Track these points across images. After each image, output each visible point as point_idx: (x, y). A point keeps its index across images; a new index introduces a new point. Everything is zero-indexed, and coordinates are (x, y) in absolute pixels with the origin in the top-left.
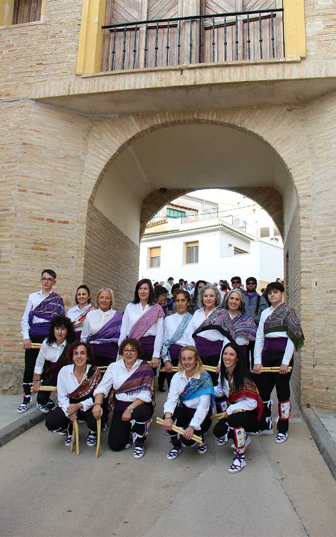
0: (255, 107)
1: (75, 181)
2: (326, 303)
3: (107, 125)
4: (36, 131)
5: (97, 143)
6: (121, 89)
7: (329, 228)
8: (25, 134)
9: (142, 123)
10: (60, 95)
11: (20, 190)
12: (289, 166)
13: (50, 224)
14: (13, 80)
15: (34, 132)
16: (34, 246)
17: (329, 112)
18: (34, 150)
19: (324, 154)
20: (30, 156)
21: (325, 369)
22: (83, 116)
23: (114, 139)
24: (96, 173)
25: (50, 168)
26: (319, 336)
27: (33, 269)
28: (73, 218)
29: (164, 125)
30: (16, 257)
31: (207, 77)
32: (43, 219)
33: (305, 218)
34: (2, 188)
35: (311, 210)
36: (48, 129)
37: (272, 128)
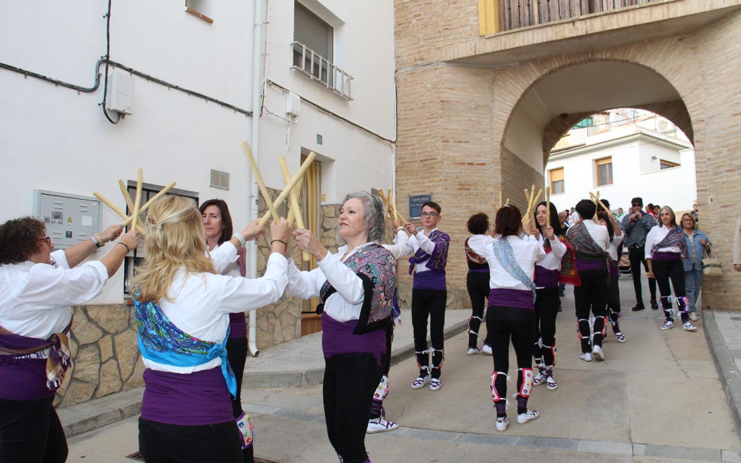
0: (646, 41)
1: (487, 127)
2: (721, 217)
3: (509, 73)
4: (450, 89)
5: (502, 91)
6: (522, 45)
7: (721, 149)
8: (441, 93)
9: (541, 68)
10: (468, 55)
11: (443, 142)
12: (681, 95)
13: (470, 167)
14: (424, 46)
15: (448, 90)
16: (459, 187)
17: (719, 39)
18: (451, 106)
19: (716, 79)
20: (448, 111)
22: (487, 68)
23: (517, 86)
24: (504, 118)
25: (466, 118)
28: (488, 159)
29: (560, 68)
31: (597, 26)
32: (464, 164)
33: (698, 142)
34: (428, 141)
35: (704, 134)
36: (459, 85)
37: (663, 60)
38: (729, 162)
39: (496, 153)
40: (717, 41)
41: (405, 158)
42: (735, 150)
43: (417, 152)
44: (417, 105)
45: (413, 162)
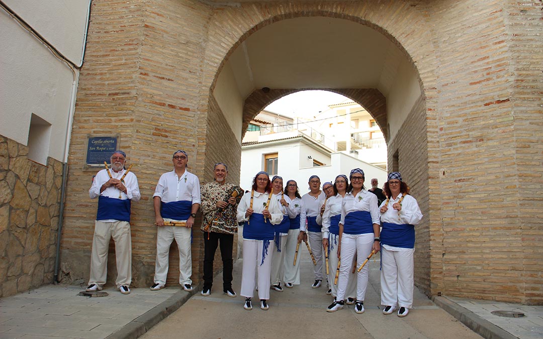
1: (196, 68)
2: (454, 192)
3: (228, 13)
4: (158, 15)
5: (217, 31)
7: (456, 119)
8: (147, 16)
9: (264, 13)
11: (141, 74)
12: (414, 59)
13: (171, 110)
15: (156, 15)
16: (155, 132)
17: (454, 7)
18: (156, 34)
19: (450, 48)
20: (152, 40)
21: (455, 257)
22: (204, 4)
23: (236, 28)
24: (217, 61)
25: (172, 53)
26: (449, 224)
27: (154, 155)
28: (194, 105)
29: (287, 16)
30: (136, 142)
32: (164, 105)
33: (430, 110)
34: (122, 71)
35: (437, 102)
36: (168, 13)
37: (396, 22)
38: (465, 133)
39: (203, 100)
40: (452, 10)
41: (89, 89)
42: (473, 119)
43: (107, 83)
44: (114, 27)
45: (100, 94)
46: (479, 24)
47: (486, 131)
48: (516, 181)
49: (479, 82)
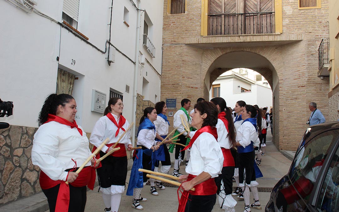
0: (264, 47)
1: (199, 73)
2: (287, 116)
3: (210, 52)
4: (186, 56)
5: (205, 58)
6: (218, 42)
7: (289, 91)
8: (183, 57)
9: (222, 52)
10: (195, 43)
11: (182, 77)
12: (276, 69)
13: (192, 89)
14: (176, 36)
18: (186, 63)
19: (288, 65)
20: (185, 65)
21: (287, 137)
22: (200, 48)
23: (212, 57)
24: (206, 70)
25: (191, 69)
26: (285, 127)
28: (199, 86)
29: (230, 52)
31: (248, 39)
32: (190, 87)
33: (281, 87)
34: (176, 76)
35: (283, 85)
36: (190, 54)
37: (270, 55)
38: (291, 96)
39: (202, 84)
40: (290, 51)
41: (165, 82)
42: (294, 92)
43: (171, 80)
44: (171, 60)
45: (168, 84)
46: (298, 58)
47: (298, 96)
48: (305, 113)
49: (296, 79)
